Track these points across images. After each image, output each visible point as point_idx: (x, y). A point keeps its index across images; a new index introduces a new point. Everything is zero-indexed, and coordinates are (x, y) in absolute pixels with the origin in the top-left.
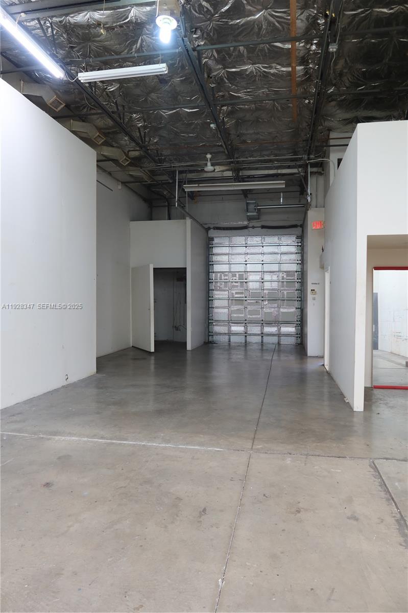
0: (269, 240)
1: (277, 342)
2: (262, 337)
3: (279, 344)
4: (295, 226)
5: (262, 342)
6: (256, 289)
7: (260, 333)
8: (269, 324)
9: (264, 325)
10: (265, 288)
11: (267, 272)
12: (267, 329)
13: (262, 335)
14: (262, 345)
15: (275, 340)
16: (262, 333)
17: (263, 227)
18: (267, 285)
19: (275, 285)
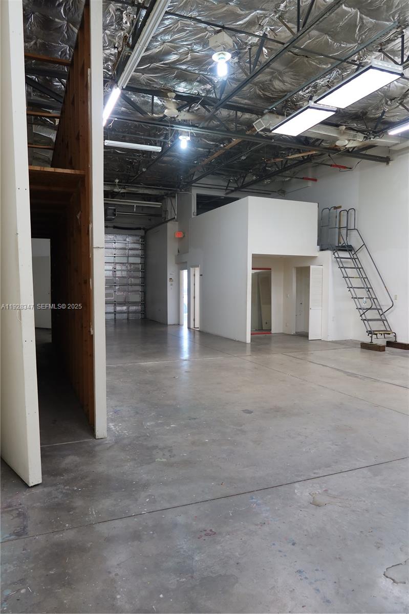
0: (119, 238)
1: (127, 318)
2: (115, 314)
3: (128, 319)
4: (139, 229)
5: (115, 318)
6: (110, 277)
7: (113, 311)
8: (121, 304)
9: (116, 305)
10: (117, 276)
11: (118, 263)
12: (118, 308)
13: (115, 313)
14: (115, 321)
15: (125, 316)
16: (115, 312)
17: (115, 227)
18: (118, 274)
19: (124, 274)
